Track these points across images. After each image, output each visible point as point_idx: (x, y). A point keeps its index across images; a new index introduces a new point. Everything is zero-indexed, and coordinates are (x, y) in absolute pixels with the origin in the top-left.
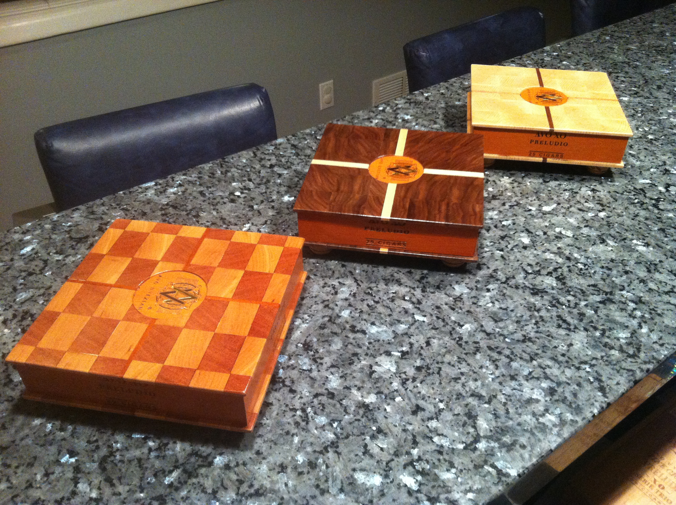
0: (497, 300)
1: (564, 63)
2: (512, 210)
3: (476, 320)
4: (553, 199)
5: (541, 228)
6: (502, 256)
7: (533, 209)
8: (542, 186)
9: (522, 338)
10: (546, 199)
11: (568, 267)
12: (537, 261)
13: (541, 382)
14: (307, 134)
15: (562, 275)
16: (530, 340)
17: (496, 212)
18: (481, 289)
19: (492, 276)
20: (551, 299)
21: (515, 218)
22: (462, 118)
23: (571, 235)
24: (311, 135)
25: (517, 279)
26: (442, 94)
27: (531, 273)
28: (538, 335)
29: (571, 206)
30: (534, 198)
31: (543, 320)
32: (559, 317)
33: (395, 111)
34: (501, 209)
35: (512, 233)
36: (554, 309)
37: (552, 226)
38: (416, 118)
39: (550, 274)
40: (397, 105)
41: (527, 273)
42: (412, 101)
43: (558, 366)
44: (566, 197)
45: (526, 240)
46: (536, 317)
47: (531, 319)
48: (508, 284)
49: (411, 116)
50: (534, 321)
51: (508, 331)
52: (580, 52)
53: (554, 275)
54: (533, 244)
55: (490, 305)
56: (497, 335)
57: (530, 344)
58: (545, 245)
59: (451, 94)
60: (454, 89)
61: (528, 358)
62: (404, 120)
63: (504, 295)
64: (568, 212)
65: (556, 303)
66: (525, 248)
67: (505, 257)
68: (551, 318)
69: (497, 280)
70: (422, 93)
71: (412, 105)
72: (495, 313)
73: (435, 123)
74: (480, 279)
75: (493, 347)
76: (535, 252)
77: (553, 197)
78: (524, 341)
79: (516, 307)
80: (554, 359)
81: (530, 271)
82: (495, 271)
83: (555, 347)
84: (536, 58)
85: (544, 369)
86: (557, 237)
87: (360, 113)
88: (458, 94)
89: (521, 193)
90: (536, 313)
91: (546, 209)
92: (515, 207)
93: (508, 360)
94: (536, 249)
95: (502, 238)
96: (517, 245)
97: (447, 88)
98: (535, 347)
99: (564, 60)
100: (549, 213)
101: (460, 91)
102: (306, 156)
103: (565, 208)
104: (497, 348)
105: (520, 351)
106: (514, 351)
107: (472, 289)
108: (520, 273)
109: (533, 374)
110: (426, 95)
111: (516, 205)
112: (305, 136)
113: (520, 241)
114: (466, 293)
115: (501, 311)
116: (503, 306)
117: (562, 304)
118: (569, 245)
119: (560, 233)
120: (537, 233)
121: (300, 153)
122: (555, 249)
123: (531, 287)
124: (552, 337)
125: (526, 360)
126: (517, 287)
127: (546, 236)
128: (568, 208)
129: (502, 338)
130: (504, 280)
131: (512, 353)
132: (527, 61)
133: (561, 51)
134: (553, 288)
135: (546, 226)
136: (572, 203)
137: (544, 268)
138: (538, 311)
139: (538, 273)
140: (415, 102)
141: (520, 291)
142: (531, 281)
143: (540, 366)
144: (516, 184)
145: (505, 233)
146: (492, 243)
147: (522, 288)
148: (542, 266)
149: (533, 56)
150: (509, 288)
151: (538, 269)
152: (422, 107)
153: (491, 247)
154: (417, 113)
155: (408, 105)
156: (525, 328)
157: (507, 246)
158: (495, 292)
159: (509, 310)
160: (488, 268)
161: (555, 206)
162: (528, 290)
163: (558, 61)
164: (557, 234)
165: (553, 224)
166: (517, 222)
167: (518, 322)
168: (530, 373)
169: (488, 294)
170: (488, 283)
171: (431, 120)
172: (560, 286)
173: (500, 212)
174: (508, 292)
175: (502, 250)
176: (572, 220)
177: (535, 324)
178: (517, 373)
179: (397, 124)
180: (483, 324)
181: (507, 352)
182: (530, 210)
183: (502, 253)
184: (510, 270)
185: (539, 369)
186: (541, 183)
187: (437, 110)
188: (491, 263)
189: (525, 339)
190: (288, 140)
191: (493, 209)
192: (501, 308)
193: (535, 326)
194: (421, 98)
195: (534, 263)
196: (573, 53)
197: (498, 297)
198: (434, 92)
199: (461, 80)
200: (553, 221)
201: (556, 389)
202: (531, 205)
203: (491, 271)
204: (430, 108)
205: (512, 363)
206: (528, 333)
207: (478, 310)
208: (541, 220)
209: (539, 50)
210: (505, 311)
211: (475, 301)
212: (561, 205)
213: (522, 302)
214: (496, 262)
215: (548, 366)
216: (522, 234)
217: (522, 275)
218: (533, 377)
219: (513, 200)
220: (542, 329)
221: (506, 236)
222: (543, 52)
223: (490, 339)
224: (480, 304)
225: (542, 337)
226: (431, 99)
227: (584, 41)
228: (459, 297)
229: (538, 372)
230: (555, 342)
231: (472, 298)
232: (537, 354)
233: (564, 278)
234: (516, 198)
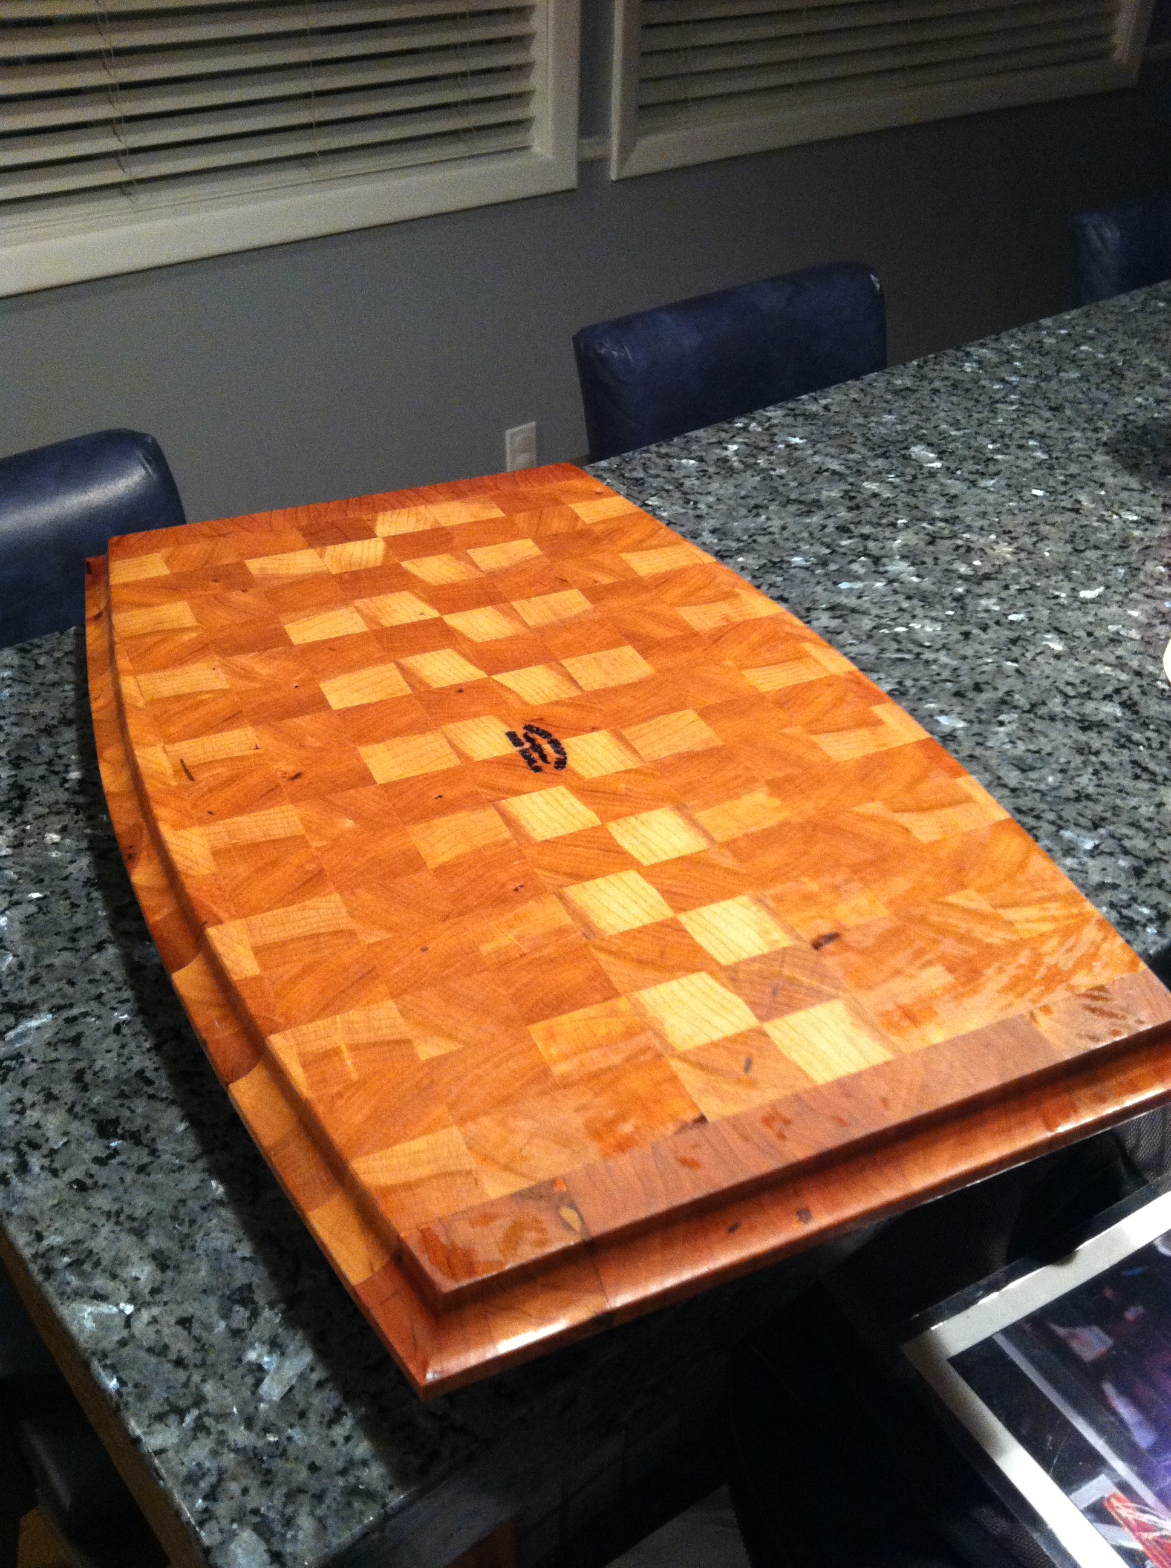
0: (1020, 738)
1: (1083, 348)
2: (1023, 596)
3: (987, 768)
4: (1095, 579)
5: (1082, 626)
6: (1017, 671)
7: (1063, 595)
8: (1073, 559)
9: (1073, 795)
10: (1083, 578)
11: (1141, 686)
12: (1082, 677)
13: (1118, 859)
15: (1130, 698)
16: (1088, 797)
17: (993, 601)
18: (989, 723)
19: (1004, 702)
20: (1117, 737)
21: (1030, 609)
22: (902, 442)
23: (1138, 637)
25: (1050, 705)
26: (855, 400)
27: (1074, 697)
28: (1101, 790)
29: (1131, 591)
30: (1061, 577)
31: (1106, 768)
32: (1135, 763)
33: (767, 429)
34: (1003, 595)
35: (1029, 633)
36: (1125, 751)
37: (1101, 622)
38: (814, 443)
39: (1107, 697)
40: (769, 419)
41: (1066, 696)
42: (797, 412)
43: (1145, 835)
44: (1120, 577)
45: (1058, 646)
46: (1093, 764)
47: (1085, 766)
48: (1035, 714)
49: (801, 438)
50: (1091, 770)
51: (1047, 785)
52: (1112, 329)
53: (1116, 698)
54: (1072, 652)
55: (1008, 746)
56: (1029, 792)
57: (1090, 804)
58: (1093, 652)
59: (872, 402)
60: (876, 392)
61: (1089, 824)
62: (788, 446)
63: (1031, 730)
64: (1126, 601)
65: (1125, 742)
66: (1058, 657)
67: (1023, 671)
68: (1121, 764)
69: (1016, 707)
70: (816, 399)
71: (800, 419)
72: (1020, 759)
73: (851, 451)
74: (984, 707)
75: (1024, 809)
76: (1077, 664)
77: (1094, 575)
78: (1077, 800)
79: (1056, 748)
80: (1135, 825)
81: (1072, 693)
82: (1009, 693)
83: (1135, 808)
84: (1027, 339)
85: (1120, 840)
86: (1112, 640)
87: (700, 433)
88: (886, 402)
89: (1035, 569)
90: (1093, 758)
91: (1085, 594)
92: (1030, 592)
93: (1053, 828)
94: (1077, 660)
95: (1014, 641)
96: (1041, 653)
97: (862, 390)
98: (1099, 808)
99: (1081, 344)
100: (1092, 601)
101: (889, 397)
103: (1120, 594)
104: (1032, 810)
105: (1074, 814)
106: (1063, 813)
107: (970, 722)
108: (1055, 697)
109: (1102, 847)
110: (824, 402)
111: (1030, 589)
113: (1046, 646)
114: (963, 729)
115: (1029, 755)
116: (1032, 747)
117: (1138, 744)
118: (1136, 653)
119: (1118, 633)
120: (1076, 634)
122: (1112, 659)
123: (1078, 718)
124: (1127, 793)
125: (1084, 828)
126: (1052, 718)
127: (1091, 639)
128: (1127, 594)
129: (1037, 796)
130: (1027, 707)
131: (1060, 817)
132: (1009, 344)
133: (1074, 327)
134: (1117, 720)
135: (1091, 623)
136: (1131, 585)
137: (1096, 688)
138: (1097, 753)
139: (1088, 696)
140: (804, 414)
141: (1060, 725)
142: (1077, 709)
143: (1112, 836)
144: (1022, 555)
145: (1017, 634)
146: (995, 650)
147: (1062, 719)
148: (1093, 685)
149: (1020, 336)
150: (1038, 721)
151: (1085, 689)
152: (820, 423)
153: (995, 657)
154: (812, 434)
155: (790, 420)
156: (1077, 780)
157: (1023, 655)
158: (1014, 726)
159: (1043, 753)
160: (995, 689)
161: (1101, 589)
162: (1073, 722)
163: (1072, 345)
164: (1111, 636)
165: (1102, 619)
166: (1036, 615)
167: (1062, 771)
168: (1096, 847)
169: (1002, 729)
170: (999, 712)
171: (842, 446)
172: (1129, 715)
173: (1002, 600)
174: (1038, 725)
175: (1015, 661)
176: (1135, 613)
177: (1093, 774)
178: (1072, 846)
179: (776, 452)
180: (1001, 774)
181: (1051, 816)
182: (1057, 597)
183: (1015, 665)
184: (1036, 691)
185: (1111, 841)
186: (1070, 554)
187: (849, 428)
188: (999, 681)
189: (1080, 796)
191: (988, 595)
192: (1028, 750)
193: (1094, 778)
194: (814, 408)
195: (1077, 681)
196: (1097, 330)
197: (1021, 733)
198: (838, 398)
199: (886, 377)
200: (1101, 615)
201: (1145, 868)
202: (1057, 589)
203: (1000, 694)
204: (835, 425)
205: (1062, 832)
206: (1083, 788)
207: (988, 753)
208: (1079, 613)
209: (1033, 324)
210: (1037, 755)
211: (981, 740)
212: (1112, 590)
213: (1066, 741)
214: (1009, 680)
215: (1126, 836)
216: (1048, 636)
217: (1058, 700)
218: (1102, 853)
219: (1023, 580)
220: (1106, 780)
221: (1018, 639)
222: (1039, 328)
223: (1018, 797)
224: (989, 744)
225: (1108, 794)
226: (834, 408)
227: (1116, 310)
228: (950, 735)
229: (1109, 845)
230: (1133, 802)
231: (974, 735)
232: (1103, 819)
233: (1135, 704)
234: (1028, 578)
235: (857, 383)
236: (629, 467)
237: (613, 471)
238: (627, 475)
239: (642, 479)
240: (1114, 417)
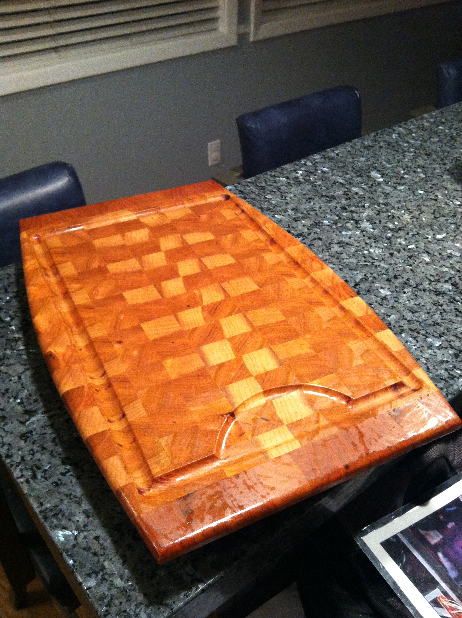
0: (411, 299)
1: (440, 127)
2: (414, 237)
3: (399, 312)
4: (443, 230)
5: (437, 251)
6: (411, 270)
7: (430, 237)
8: (434, 221)
9: (432, 323)
10: (438, 229)
11: (459, 277)
12: (437, 273)
13: (449, 350)
14: (249, 183)
15: (455, 282)
16: (438, 324)
17: (402, 239)
18: (400, 292)
19: (406, 283)
20: (449, 298)
21: (417, 243)
22: (367, 170)
23: (459, 255)
24: (252, 183)
25: (424, 285)
26: (349, 151)
27: (433, 281)
28: (443, 321)
29: (457, 235)
30: (429, 229)
31: (445, 312)
32: (456, 309)
33: (314, 164)
34: (407, 237)
35: (416, 254)
36: (453, 304)
37: (445, 249)
38: (332, 170)
39: (446, 281)
40: (315, 159)
41: (431, 281)
42: (326, 156)
43: (459, 340)
44: (452, 229)
45: (427, 259)
46: (440, 310)
47: (437, 311)
48: (418, 289)
49: (327, 168)
50: (439, 312)
51: (422, 319)
52: (452, 119)
53: (450, 282)
54: (433, 261)
55: (407, 302)
56: (415, 322)
57: (438, 327)
58: (441, 262)
59: (356, 152)
60: (357, 147)
61: (438, 335)
62: (322, 171)
63: (416, 295)
64: (455, 239)
65: (452, 301)
66: (427, 264)
67: (413, 270)
68: (451, 310)
69: (410, 286)
70: (333, 151)
71: (327, 160)
72: (411, 308)
73: (347, 174)
74: (398, 285)
75: (413, 329)
76: (435, 267)
77: (443, 228)
78: (434, 325)
79: (426, 303)
80: (456, 336)
82: (408, 280)
83: (456, 329)
84: (417, 124)
85: (450, 342)
86: (449, 257)
87: (287, 166)
88: (361, 152)
89: (419, 226)
90: (440, 307)
91: (439, 237)
92: (417, 236)
93: (424, 337)
94: (435, 265)
95: (410, 257)
96: (421, 262)
97: (352, 147)
98: (442, 329)
99: (440, 126)
100: (441, 240)
101: (362, 150)
102: (252, 199)
103: (452, 236)
104: (416, 329)
105: (432, 331)
106: (428, 331)
107: (393, 292)
108: (426, 281)
109: (443, 345)
110: (336, 152)
111: (417, 234)
112: (248, 184)
113: (423, 259)
114: (389, 295)
115: (415, 306)
116: (416, 303)
117: (458, 301)
118: (458, 262)
119: (451, 254)
120: (435, 254)
121: (247, 197)
122: (448, 265)
123: (435, 290)
124: (453, 322)
125: (436, 337)
126: (425, 290)
127: (440, 256)
128: (455, 236)
129: (418, 323)
130: (415, 285)
131: (427, 333)
132: (410, 126)
133: (436, 118)
134: (450, 291)
135: (440, 249)
136: (457, 233)
137: (442, 277)
138: (442, 305)
139: (439, 281)
140: (329, 158)
141: (427, 293)
142: (434, 286)
143: (447, 341)
144: (414, 220)
145: (411, 254)
146: (403, 261)
147: (428, 291)
148: (441, 276)
149: (415, 122)
150: (419, 291)
151: (437, 278)
152: (335, 161)
153: (403, 264)
154: (332, 166)
155: (323, 160)
156: (434, 317)
157: (414, 263)
158: (410, 294)
159: (421, 305)
160: (403, 278)
161: (444, 235)
162: (433, 292)
163: (435, 126)
164: (449, 255)
165: (445, 248)
166: (419, 246)
167: (428, 313)
168: (440, 345)
169: (405, 295)
170: (404, 287)
171: (343, 171)
172: (455, 289)
173: (406, 239)
174: (419, 293)
175: (411, 266)
176: (458, 245)
177: (440, 314)
178: (431, 345)
179: (317, 174)
180: (404, 314)
181: (423, 332)
182: (427, 238)
184: (418, 279)
185: (446, 342)
186: (433, 219)
187: (347, 164)
188: (404, 274)
189: (435, 323)
190: (235, 187)
191: (400, 237)
192: (415, 304)
193: (440, 316)
194: (332, 155)
195: (434, 274)
196: (446, 119)
197: (412, 297)
198: (342, 150)
199: (361, 141)
200: (445, 246)
201: (459, 354)
202: (428, 235)
203: (405, 280)
204: (341, 162)
205: (427, 339)
206: (436, 320)
207: (399, 305)
208: (436, 245)
209: (420, 117)
210: (418, 306)
211: (397, 300)
212: (449, 235)
213: (430, 300)
214: (408, 274)
215: (452, 341)
216: (424, 255)
217: (427, 282)
218: (443, 348)
219: (414, 230)
220: (445, 317)
221: (412, 256)
222: (422, 118)
223: (410, 324)
224: (400, 301)
225: (446, 323)
226: (341, 155)
227: (454, 110)
228: (384, 297)
229: (446, 344)
230: (455, 326)
231: (394, 297)
232: (443, 333)
233: (457, 284)
234: (416, 229)
235: (350, 144)
236: (259, 181)
237: (253, 183)
238: (258, 185)
239: (264, 186)
240: (452, 158)
